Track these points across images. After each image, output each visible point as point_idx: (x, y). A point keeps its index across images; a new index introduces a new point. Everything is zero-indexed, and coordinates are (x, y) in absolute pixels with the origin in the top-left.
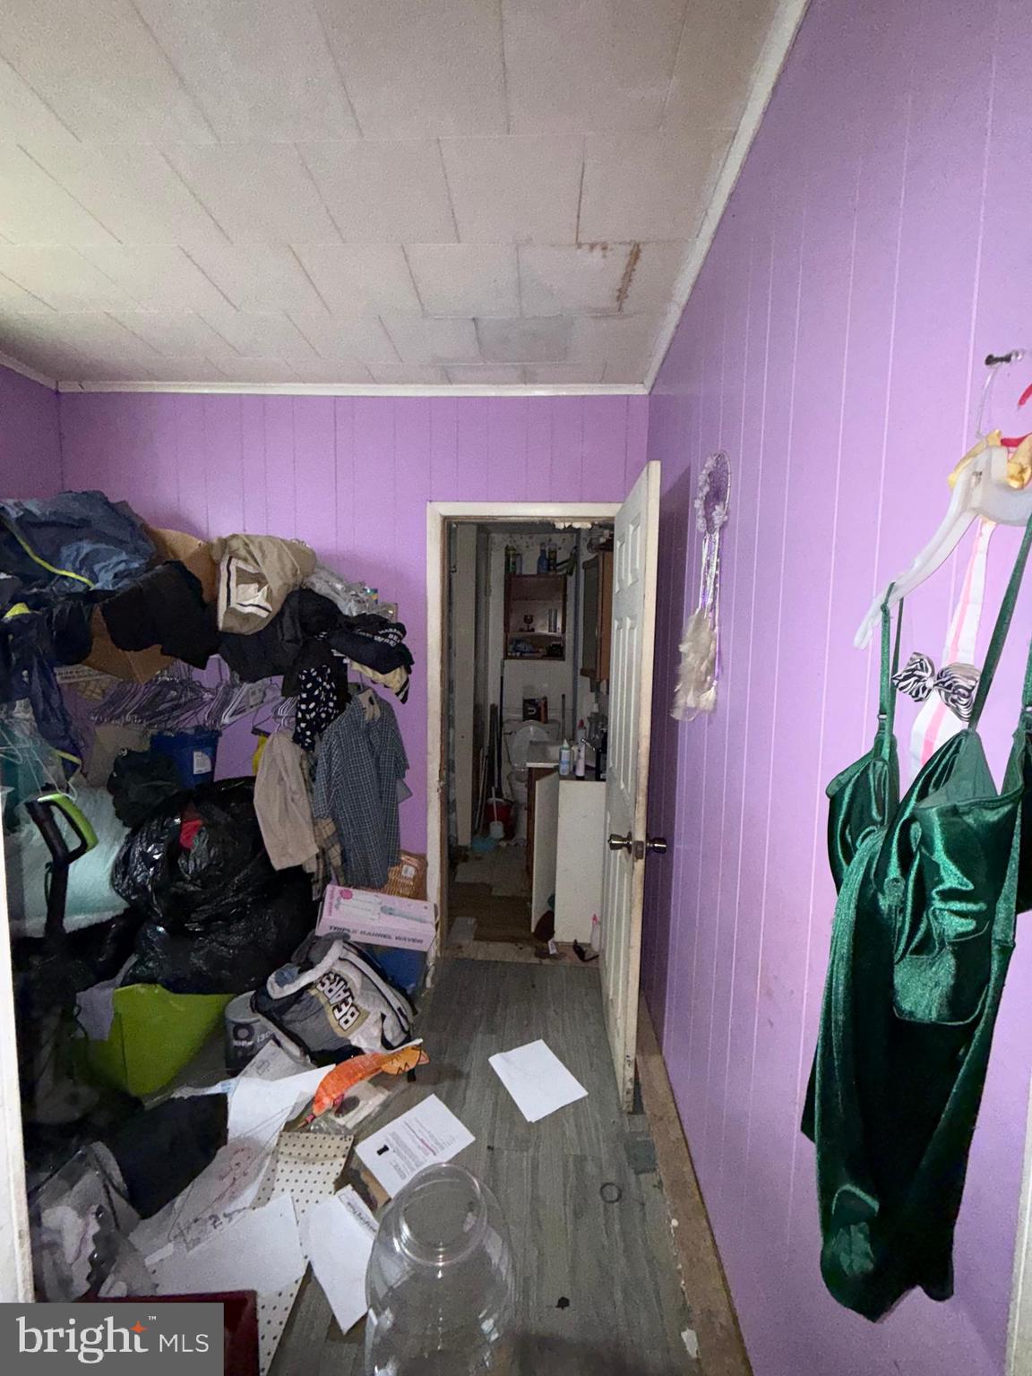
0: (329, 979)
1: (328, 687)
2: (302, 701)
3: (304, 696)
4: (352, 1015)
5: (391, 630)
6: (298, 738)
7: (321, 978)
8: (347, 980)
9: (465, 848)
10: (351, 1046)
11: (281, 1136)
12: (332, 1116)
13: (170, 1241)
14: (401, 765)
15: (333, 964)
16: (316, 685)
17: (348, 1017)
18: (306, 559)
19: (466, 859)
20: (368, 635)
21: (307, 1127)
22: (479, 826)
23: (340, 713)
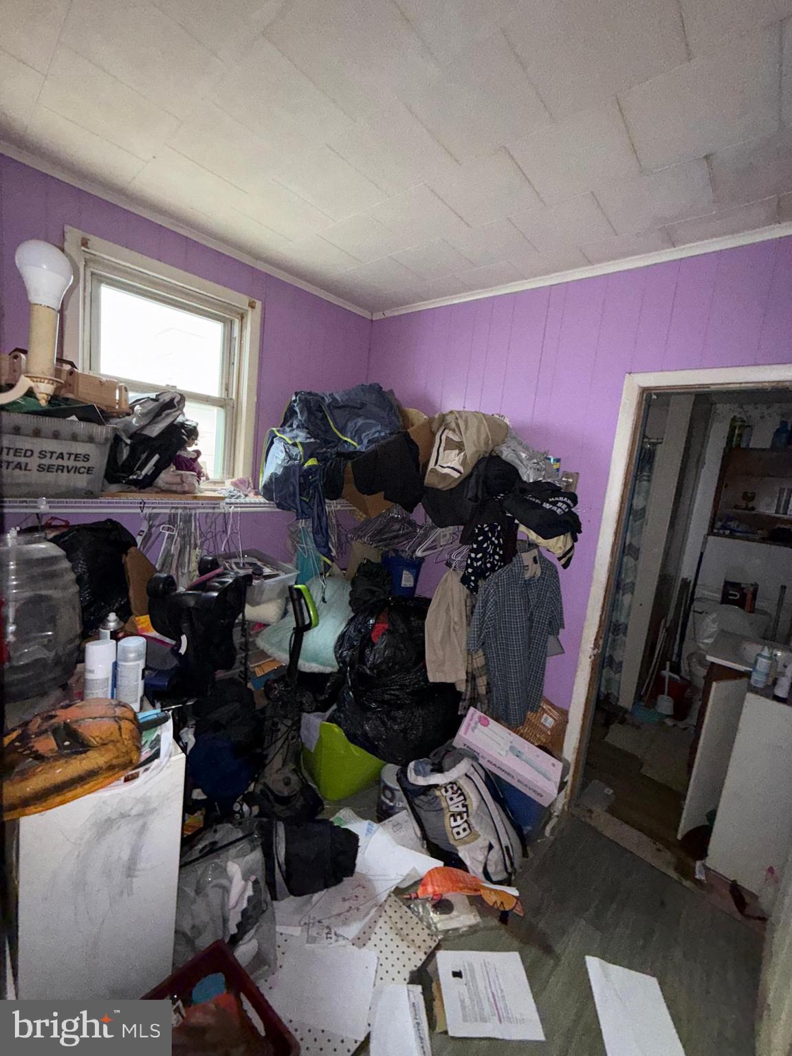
0: (452, 788)
1: (496, 542)
2: (472, 550)
3: (475, 546)
4: (464, 830)
5: (561, 499)
6: (465, 580)
7: (447, 784)
8: (467, 797)
9: (626, 711)
10: (457, 855)
11: (390, 896)
12: (429, 906)
13: (300, 925)
14: (555, 623)
15: (459, 777)
16: (487, 539)
17: (460, 830)
18: (499, 431)
19: (623, 722)
20: (537, 501)
21: (409, 902)
22: (646, 693)
23: (504, 566)
